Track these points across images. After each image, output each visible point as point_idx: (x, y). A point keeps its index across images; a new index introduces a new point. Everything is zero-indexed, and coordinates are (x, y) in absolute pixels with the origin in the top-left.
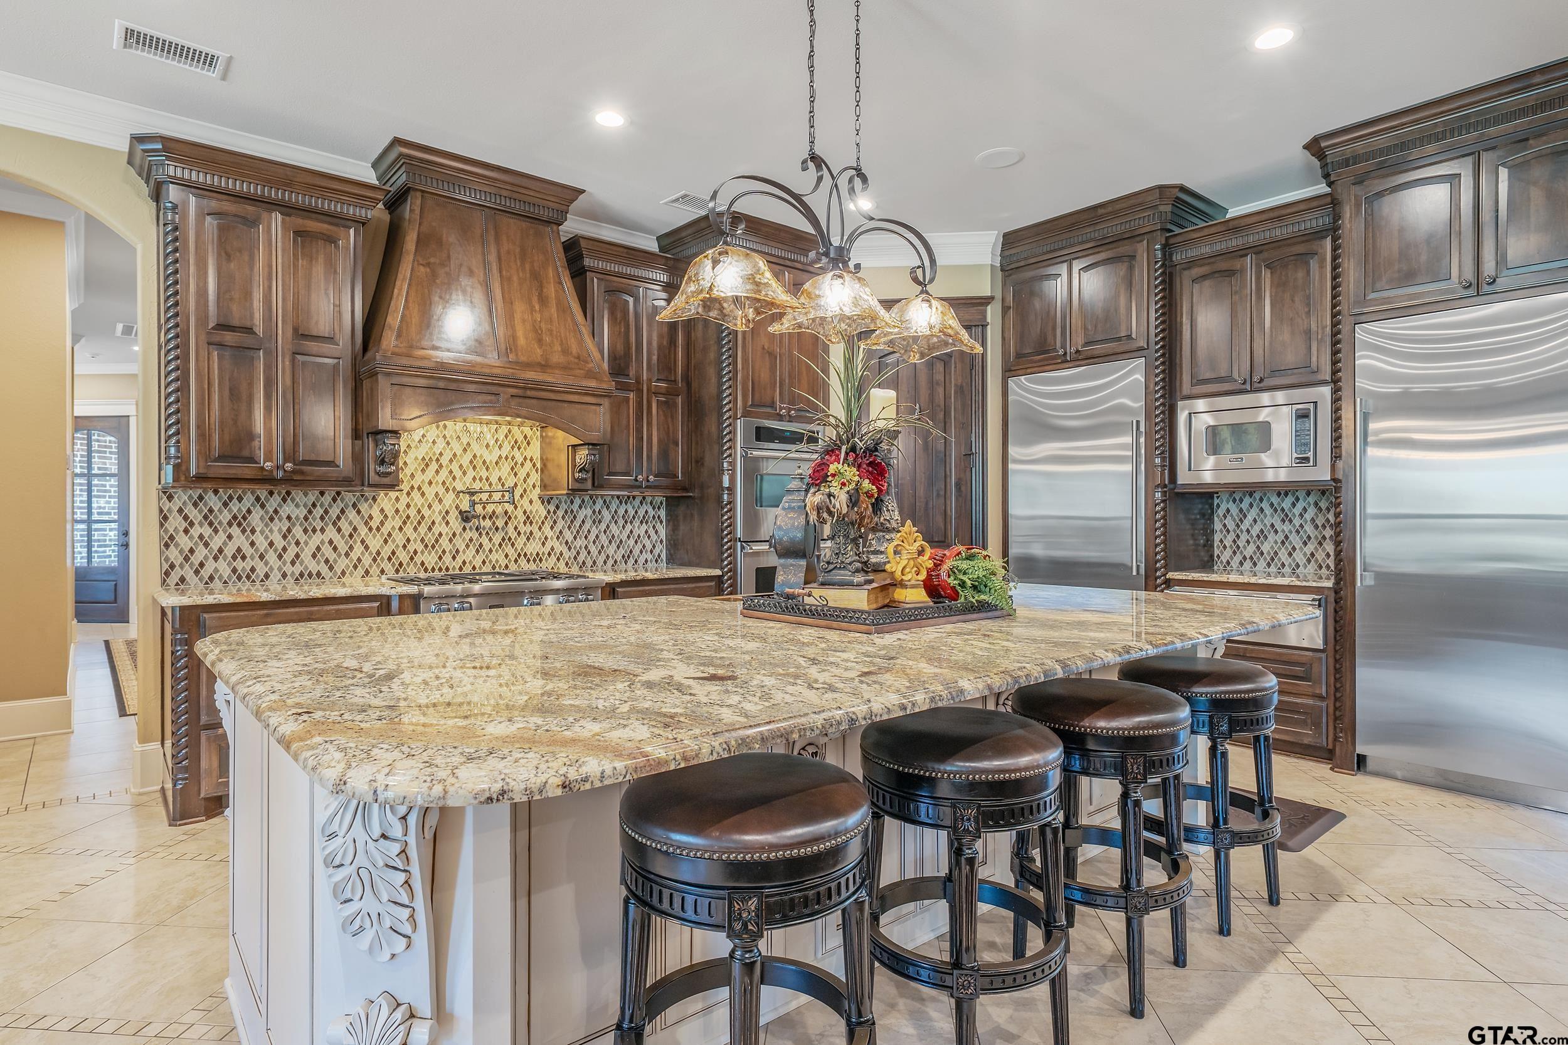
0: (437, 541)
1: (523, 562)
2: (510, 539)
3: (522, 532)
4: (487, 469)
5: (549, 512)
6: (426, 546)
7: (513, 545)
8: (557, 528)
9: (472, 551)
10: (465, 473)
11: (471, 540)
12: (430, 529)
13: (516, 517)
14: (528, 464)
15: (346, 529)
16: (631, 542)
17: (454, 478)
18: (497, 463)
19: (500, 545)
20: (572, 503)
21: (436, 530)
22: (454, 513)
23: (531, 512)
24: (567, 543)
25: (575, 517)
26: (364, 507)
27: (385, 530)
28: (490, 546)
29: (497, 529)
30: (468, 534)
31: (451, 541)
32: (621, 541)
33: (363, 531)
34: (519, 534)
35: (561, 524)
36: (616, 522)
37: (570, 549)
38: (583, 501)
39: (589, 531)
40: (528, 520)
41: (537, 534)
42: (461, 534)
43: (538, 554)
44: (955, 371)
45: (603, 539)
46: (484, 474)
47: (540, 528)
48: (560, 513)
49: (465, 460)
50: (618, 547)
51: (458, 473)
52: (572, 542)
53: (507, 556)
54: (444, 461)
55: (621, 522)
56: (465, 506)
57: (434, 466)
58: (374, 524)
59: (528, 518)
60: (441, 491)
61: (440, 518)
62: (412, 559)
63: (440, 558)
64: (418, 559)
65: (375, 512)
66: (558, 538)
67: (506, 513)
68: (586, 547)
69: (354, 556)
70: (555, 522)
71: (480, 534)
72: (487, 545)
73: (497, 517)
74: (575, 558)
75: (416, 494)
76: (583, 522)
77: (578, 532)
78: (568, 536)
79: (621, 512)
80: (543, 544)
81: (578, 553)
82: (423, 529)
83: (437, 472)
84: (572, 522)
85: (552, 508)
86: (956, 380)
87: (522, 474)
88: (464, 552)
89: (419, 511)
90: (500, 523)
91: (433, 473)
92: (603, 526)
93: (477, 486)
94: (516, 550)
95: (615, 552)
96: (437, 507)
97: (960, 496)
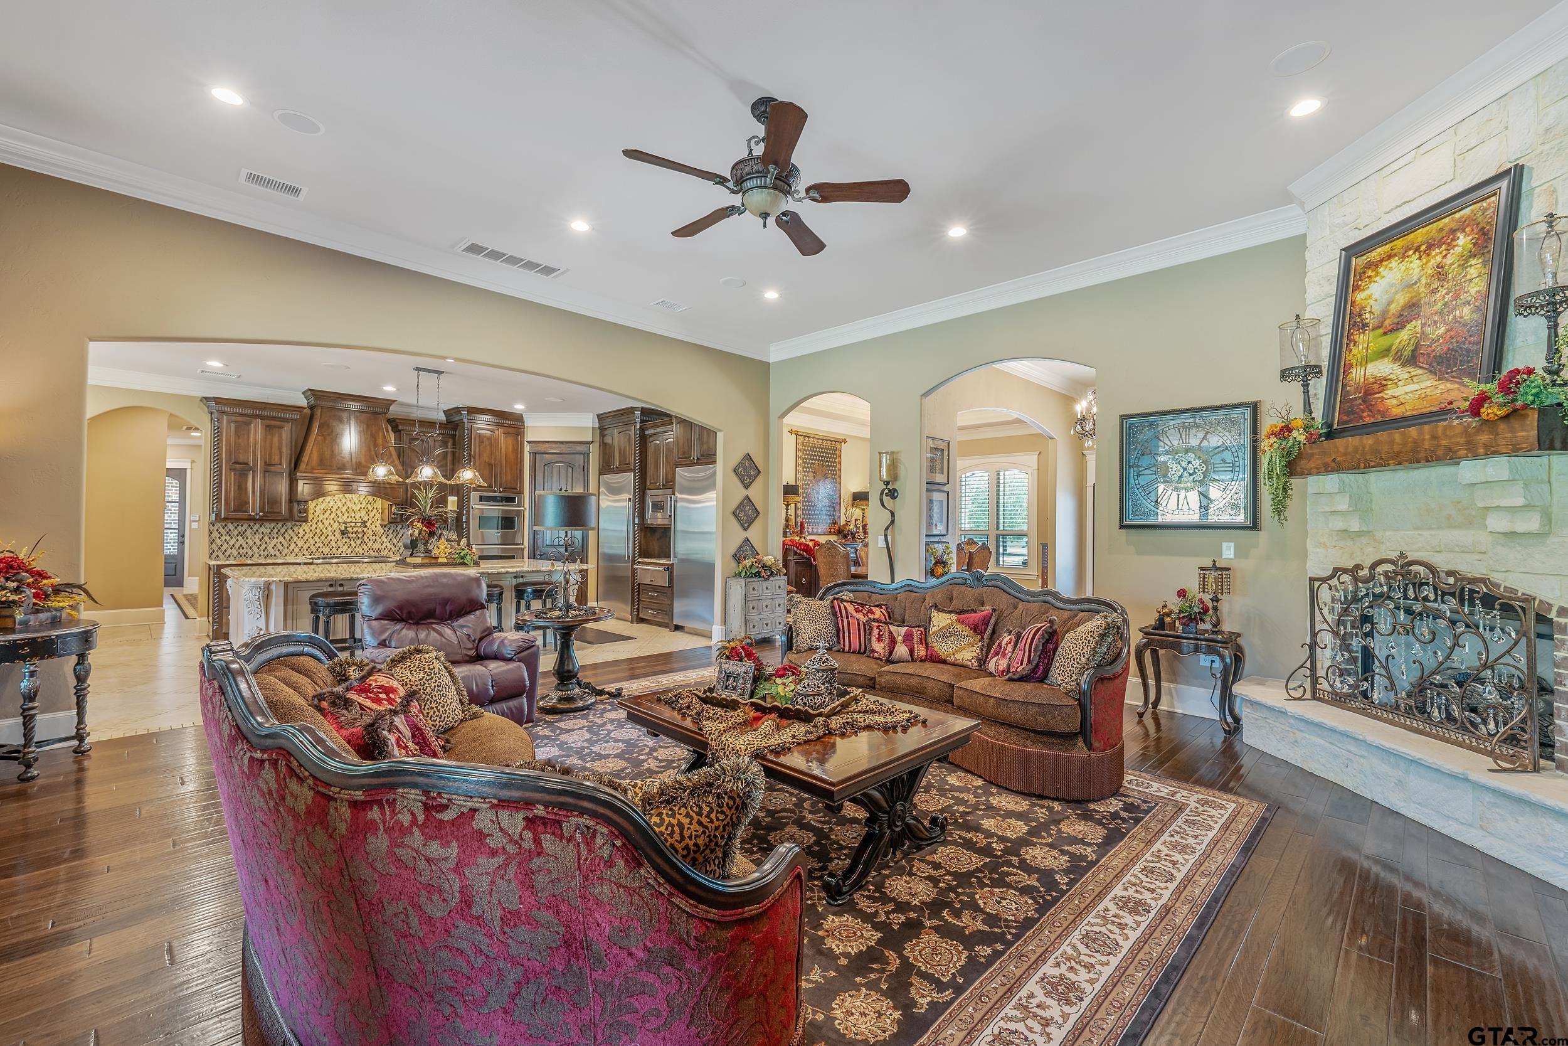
0: (329, 543)
1: (371, 552)
2: (365, 542)
3: (371, 539)
4: (354, 513)
5: (385, 531)
6: (324, 545)
7: (366, 545)
8: (389, 538)
9: (346, 547)
10: (343, 515)
11: (346, 542)
12: (326, 538)
13: (368, 533)
14: (375, 511)
15: (288, 538)
17: (338, 517)
18: (359, 511)
19: (360, 544)
20: (397, 527)
21: (329, 538)
22: (338, 531)
23: (376, 531)
24: (394, 544)
25: (398, 533)
26: (296, 529)
27: (305, 538)
28: (355, 545)
29: (359, 538)
30: (344, 540)
31: (336, 542)
33: (295, 538)
35: (391, 536)
37: (395, 546)
40: (374, 534)
41: (379, 540)
42: (341, 540)
43: (379, 549)
46: (353, 515)
47: (380, 538)
48: (391, 531)
49: (345, 507)
51: (340, 515)
52: (396, 544)
53: (363, 549)
54: (334, 510)
56: (343, 529)
57: (329, 512)
58: (300, 536)
60: (332, 522)
61: (331, 533)
62: (317, 550)
63: (331, 550)
64: (320, 550)
65: (301, 531)
66: (389, 542)
67: (363, 531)
69: (291, 548)
70: (388, 535)
71: (350, 540)
72: (353, 545)
73: (359, 533)
74: (398, 550)
75: (320, 524)
76: (403, 535)
77: (400, 540)
78: (395, 541)
80: (382, 544)
82: (323, 538)
83: (330, 514)
84: (397, 535)
85: (386, 529)
87: (372, 515)
88: (342, 547)
89: (321, 531)
90: (360, 536)
91: (328, 515)
93: (349, 520)
94: (368, 547)
96: (330, 529)
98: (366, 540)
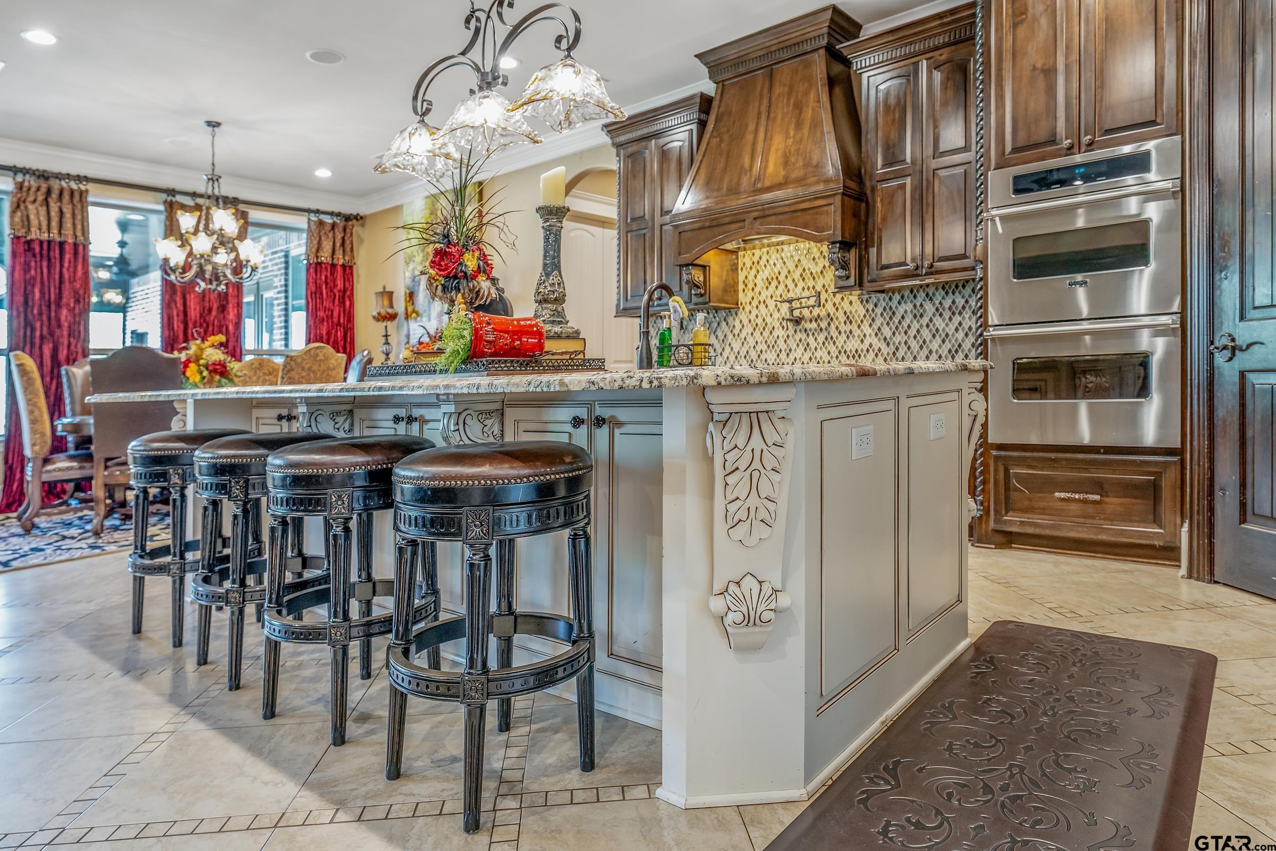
0: (776, 342)
1: (843, 358)
2: (832, 338)
3: (842, 331)
4: (814, 278)
5: (867, 311)
6: (768, 347)
7: (834, 343)
8: (875, 326)
9: (801, 349)
10: (796, 285)
11: (800, 340)
12: (771, 333)
13: (837, 318)
15: (721, 337)
16: (960, 335)
17: (788, 291)
18: (822, 272)
19: (824, 343)
20: (890, 299)
21: (775, 334)
23: (851, 312)
24: (885, 339)
25: (894, 313)
26: (730, 320)
27: (743, 336)
28: (815, 344)
29: (821, 330)
30: (799, 335)
31: (785, 341)
32: (947, 335)
33: (730, 337)
34: (840, 333)
35: (879, 321)
36: (941, 315)
37: (888, 344)
38: (902, 297)
39: (909, 327)
40: (849, 320)
41: (857, 332)
42: (793, 336)
43: (857, 351)
45: (926, 334)
46: (811, 283)
47: (859, 327)
48: (879, 311)
49: (796, 276)
50: (944, 341)
51: (791, 286)
52: (891, 338)
53: (829, 353)
54: (781, 278)
55: (947, 314)
59: (848, 318)
61: (778, 324)
62: (759, 356)
63: (778, 356)
64: (763, 357)
65: (737, 323)
66: (876, 335)
67: (829, 315)
68: (906, 343)
69: (725, 355)
70: (873, 320)
71: (808, 335)
72: (813, 344)
73: (821, 320)
74: (894, 354)
75: (762, 307)
76: (903, 317)
77: (897, 328)
78: (887, 332)
79: (947, 303)
80: (862, 341)
81: (897, 349)
83: (777, 287)
84: (891, 318)
85: (870, 306)
88: (795, 350)
89: (764, 320)
90: (823, 325)
91: (774, 288)
92: (926, 320)
94: (837, 347)
95: (940, 346)
96: (776, 315)
98: (834, 333)
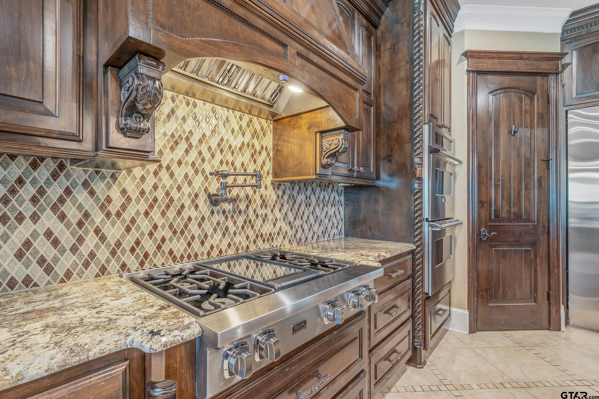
0: (186, 226)
1: (260, 242)
2: (250, 221)
3: (259, 215)
4: (233, 153)
5: (278, 197)
6: (175, 232)
7: (252, 227)
8: (283, 211)
9: (218, 236)
10: (213, 156)
11: (218, 224)
12: (179, 213)
13: (255, 201)
14: (264, 153)
16: (327, 221)
17: (203, 160)
18: (240, 149)
19: (243, 227)
20: (293, 189)
21: (185, 214)
22: (203, 197)
23: (266, 196)
24: (290, 223)
25: (295, 201)
27: (127, 216)
28: (235, 228)
29: (240, 212)
30: (217, 218)
31: (200, 225)
32: (321, 220)
33: (98, 217)
34: (257, 216)
35: (286, 207)
36: (319, 205)
37: (291, 228)
38: (300, 188)
39: (303, 213)
40: (264, 204)
41: (270, 216)
42: (209, 219)
43: (270, 234)
44: (538, 104)
45: (312, 218)
46: (230, 158)
47: (272, 211)
48: (286, 197)
49: (214, 142)
50: (320, 225)
51: (207, 156)
52: (293, 223)
53: (248, 238)
54: (194, 141)
55: (321, 205)
56: (213, 189)
57: (183, 145)
58: (113, 208)
59: (264, 201)
60: (191, 173)
61: (189, 202)
62: (159, 247)
63: (189, 244)
64: (166, 248)
65: (115, 194)
66: (284, 219)
67: (247, 196)
68: (302, 226)
69: (84, 250)
70: (282, 205)
71: (226, 218)
72: (232, 228)
73: (240, 201)
74: (295, 236)
75: (164, 175)
76: (300, 205)
77: (297, 214)
78: (291, 217)
79: (321, 197)
80: (275, 225)
81: (297, 231)
82: (171, 214)
83: (187, 152)
84: (293, 205)
85: (280, 193)
86: (538, 109)
87: (260, 162)
88: (212, 237)
89: (167, 194)
90: (242, 206)
91: (182, 152)
92: (311, 209)
93: (224, 168)
94: (255, 232)
95: (318, 229)
96: (186, 189)
97: (541, 188)
98: (252, 216)
